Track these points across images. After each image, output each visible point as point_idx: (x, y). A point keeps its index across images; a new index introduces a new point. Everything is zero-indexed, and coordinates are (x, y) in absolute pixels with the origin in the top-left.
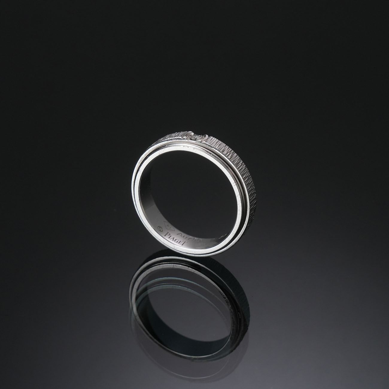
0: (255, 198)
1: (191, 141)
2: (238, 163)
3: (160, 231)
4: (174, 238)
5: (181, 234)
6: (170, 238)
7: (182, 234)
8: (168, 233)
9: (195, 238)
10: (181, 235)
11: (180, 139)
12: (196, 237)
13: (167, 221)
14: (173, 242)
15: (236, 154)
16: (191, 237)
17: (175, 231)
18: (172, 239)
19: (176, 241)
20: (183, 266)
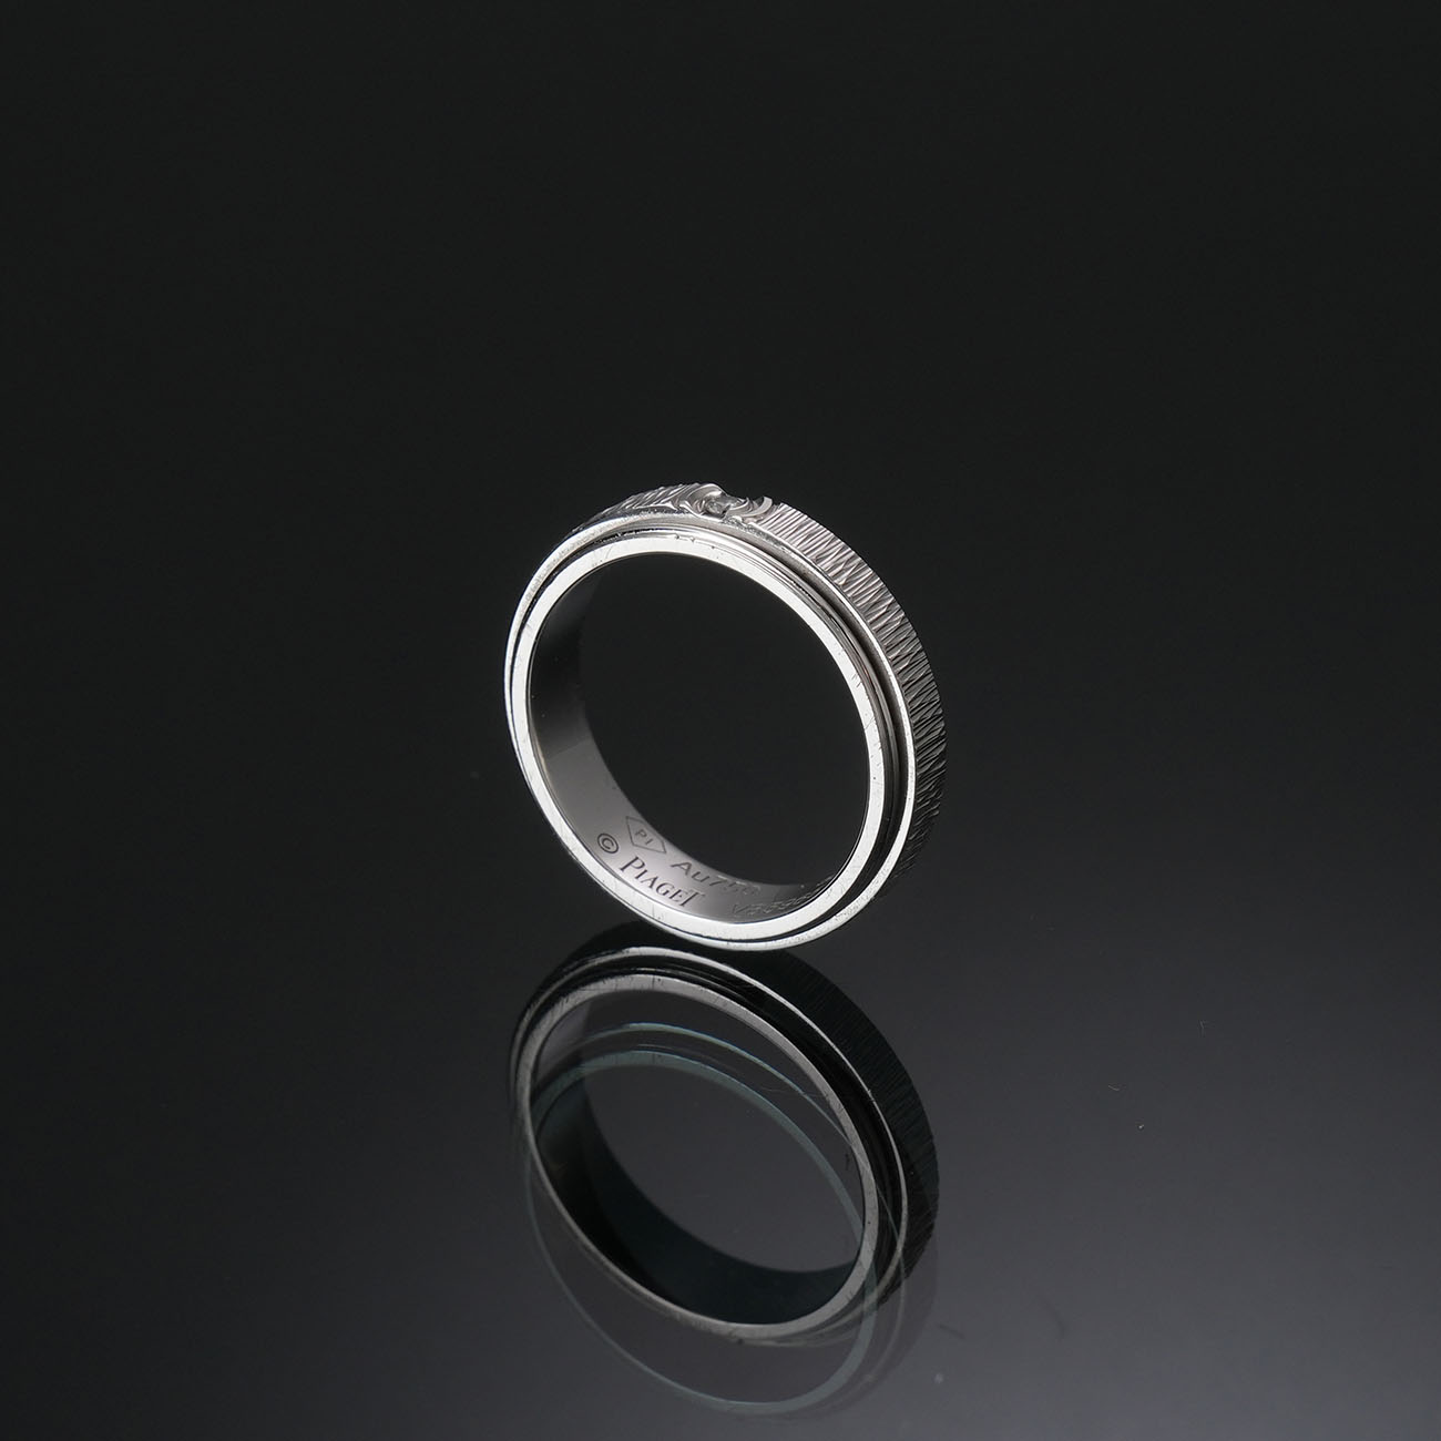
0: (940, 738)
1: (705, 517)
2: (876, 603)
3: (606, 850)
4: (655, 879)
5: (685, 867)
6: (641, 878)
7: (690, 866)
8: (637, 858)
9: (738, 882)
10: (687, 871)
11: (669, 511)
12: (743, 877)
13: (638, 816)
14: (652, 893)
15: (869, 572)
16: (722, 877)
17: (665, 852)
18: (650, 882)
19: (663, 890)
20: (686, 983)
